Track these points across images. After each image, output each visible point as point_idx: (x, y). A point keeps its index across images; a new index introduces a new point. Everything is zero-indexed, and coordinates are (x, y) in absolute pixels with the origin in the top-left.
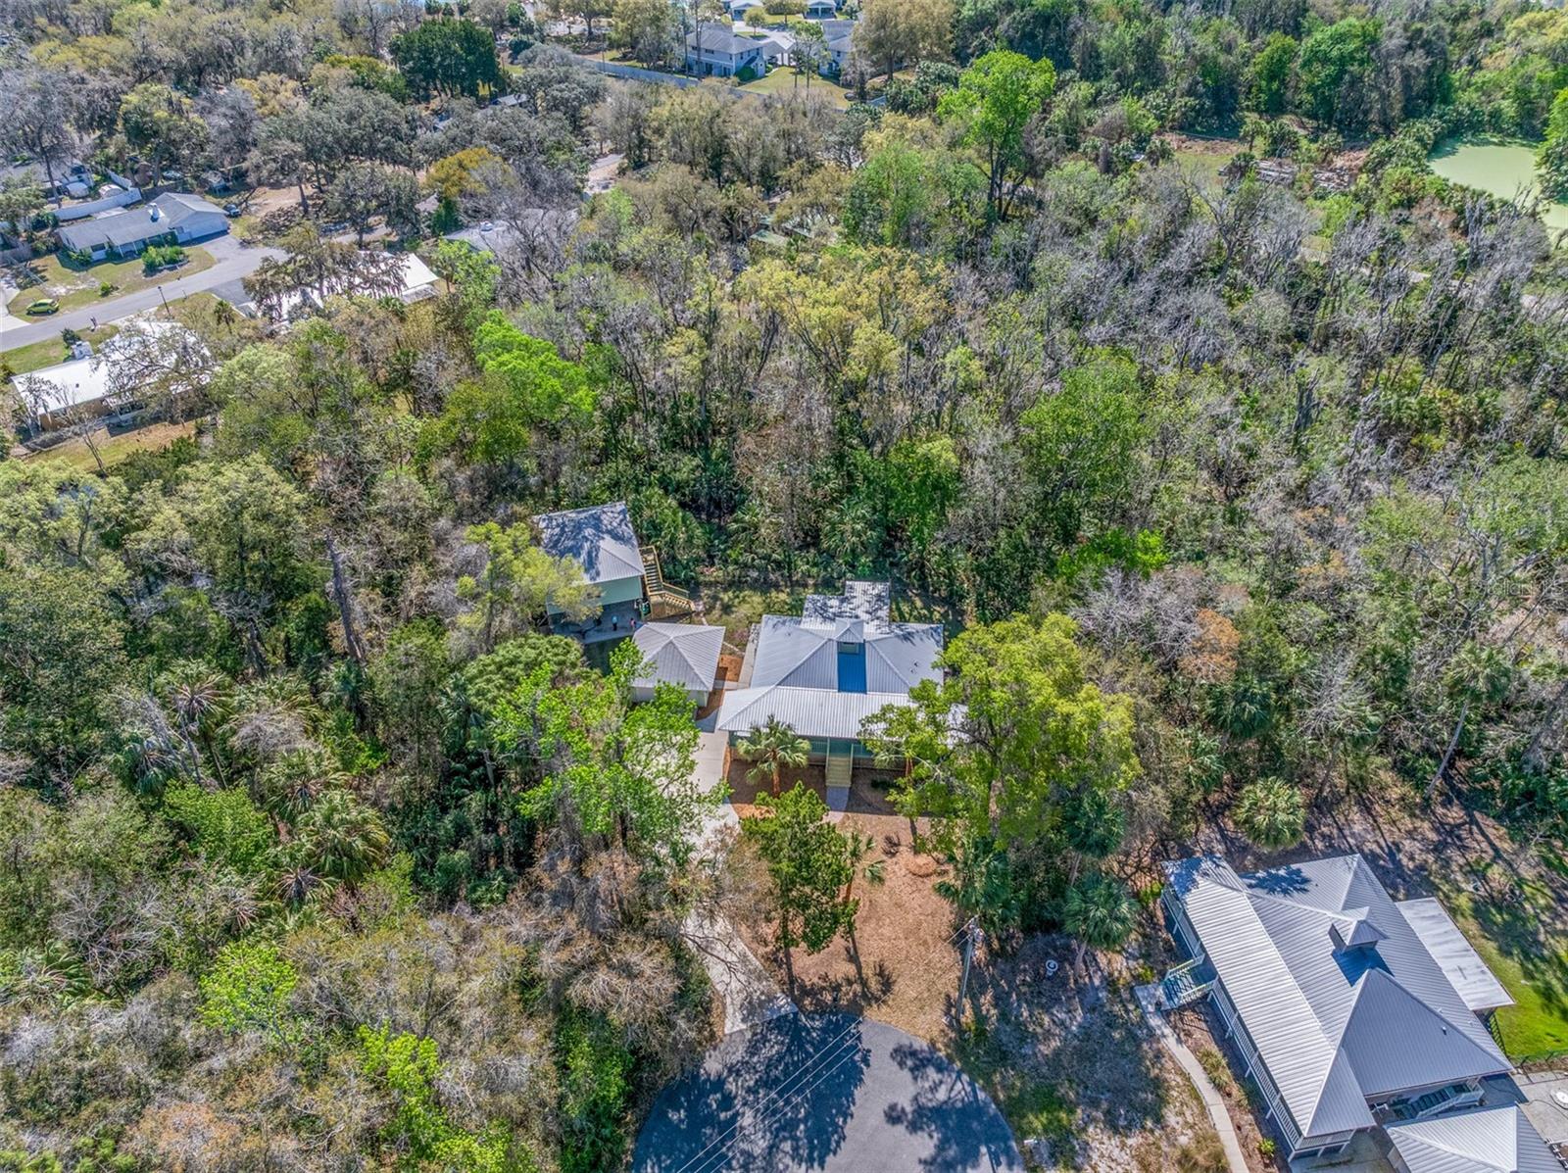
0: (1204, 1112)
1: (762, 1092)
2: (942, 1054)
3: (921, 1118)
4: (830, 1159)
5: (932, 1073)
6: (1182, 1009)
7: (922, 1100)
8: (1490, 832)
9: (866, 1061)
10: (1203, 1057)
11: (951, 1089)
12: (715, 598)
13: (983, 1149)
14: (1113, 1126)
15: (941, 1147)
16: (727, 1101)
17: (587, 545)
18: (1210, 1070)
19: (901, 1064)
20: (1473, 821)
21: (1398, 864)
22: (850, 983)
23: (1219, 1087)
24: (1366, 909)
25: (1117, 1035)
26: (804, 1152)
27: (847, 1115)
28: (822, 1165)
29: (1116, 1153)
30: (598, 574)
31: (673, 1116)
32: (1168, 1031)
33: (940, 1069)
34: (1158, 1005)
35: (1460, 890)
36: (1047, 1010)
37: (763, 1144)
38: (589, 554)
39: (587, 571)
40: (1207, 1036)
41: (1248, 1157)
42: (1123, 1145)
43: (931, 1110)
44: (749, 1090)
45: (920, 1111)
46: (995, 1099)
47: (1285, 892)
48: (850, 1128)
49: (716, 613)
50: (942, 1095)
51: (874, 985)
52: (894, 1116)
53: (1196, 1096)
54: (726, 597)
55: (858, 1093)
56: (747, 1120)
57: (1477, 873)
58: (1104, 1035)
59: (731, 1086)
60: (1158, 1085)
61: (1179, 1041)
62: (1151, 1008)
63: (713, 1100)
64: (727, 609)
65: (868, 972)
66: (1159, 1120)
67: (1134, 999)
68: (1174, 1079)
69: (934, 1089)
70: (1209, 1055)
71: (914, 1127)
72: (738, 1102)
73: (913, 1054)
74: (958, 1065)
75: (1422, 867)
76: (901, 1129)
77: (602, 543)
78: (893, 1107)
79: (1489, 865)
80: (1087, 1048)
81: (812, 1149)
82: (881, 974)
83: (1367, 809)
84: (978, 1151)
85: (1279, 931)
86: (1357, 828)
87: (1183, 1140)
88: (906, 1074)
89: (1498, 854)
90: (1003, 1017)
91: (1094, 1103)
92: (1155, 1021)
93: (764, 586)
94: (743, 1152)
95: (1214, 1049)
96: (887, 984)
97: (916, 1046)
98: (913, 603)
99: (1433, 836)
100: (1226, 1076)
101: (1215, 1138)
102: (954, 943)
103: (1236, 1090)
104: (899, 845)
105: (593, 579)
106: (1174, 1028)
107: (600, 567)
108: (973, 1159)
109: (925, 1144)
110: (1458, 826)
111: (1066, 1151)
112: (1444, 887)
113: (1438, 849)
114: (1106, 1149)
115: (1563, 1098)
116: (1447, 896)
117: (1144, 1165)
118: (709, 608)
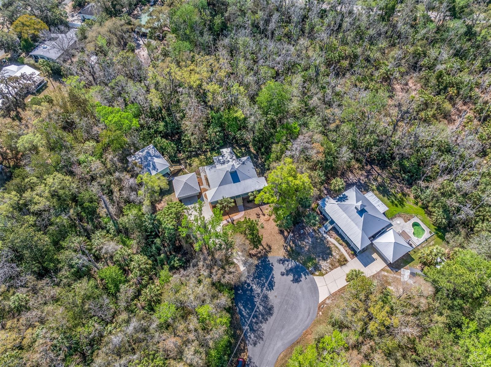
0: (339, 250)
1: (255, 280)
2: (287, 258)
3: (288, 272)
4: (274, 288)
5: (286, 262)
6: (329, 231)
7: (287, 269)
8: (376, 169)
9: (272, 265)
10: (336, 239)
11: (291, 264)
12: (186, 163)
13: (302, 274)
14: (324, 260)
15: (294, 277)
16: (249, 285)
17: (151, 162)
18: (338, 242)
19: (280, 263)
20: (373, 168)
21: (361, 183)
22: (262, 250)
23: (341, 244)
24: (361, 201)
25: (319, 241)
26: (268, 288)
27: (273, 278)
28: (273, 290)
29: (327, 265)
30: (158, 169)
31: (239, 292)
32: (328, 236)
33: (288, 261)
34: (325, 232)
35: (373, 185)
36: (303, 240)
37: (260, 290)
38: (153, 164)
39: (154, 170)
40: (336, 235)
41: (349, 256)
42: (327, 262)
43: (289, 270)
44: (252, 281)
45: (287, 271)
46: (300, 263)
47: (344, 201)
48: (275, 280)
49: (188, 167)
50: (290, 266)
51: (268, 249)
52: (283, 274)
53: (337, 248)
54: (188, 161)
55: (274, 272)
56: (254, 287)
57: (375, 180)
58: (317, 242)
59: (248, 282)
60: (329, 248)
61: (331, 238)
62: (323, 233)
63: (246, 286)
64: (190, 165)
65: (265, 246)
66: (332, 255)
67: (319, 232)
68: (332, 246)
69: (288, 266)
70: (337, 238)
71: (287, 275)
72: (251, 284)
73: (281, 260)
74: (291, 259)
75: (365, 182)
76: (285, 276)
77: (155, 160)
78: (282, 272)
79: (377, 177)
80: (314, 245)
81: (270, 287)
82: (268, 246)
83: (352, 172)
84: (301, 275)
85: (345, 210)
86: (351, 177)
87: (337, 257)
88: (281, 265)
89: (379, 174)
90: (296, 245)
91: (319, 256)
92: (325, 235)
93: (197, 155)
94: (257, 293)
95: (338, 237)
96: (270, 248)
97: (281, 258)
98: (236, 148)
99: (366, 174)
100: (341, 242)
101: (343, 255)
102: (280, 233)
103: (344, 244)
104: (259, 215)
105: (157, 171)
106: (329, 235)
107: (157, 167)
108: (300, 276)
109: (291, 277)
110: (370, 170)
111: (317, 268)
112: (370, 185)
113: (367, 177)
114: (324, 264)
115: (398, 222)
116: (371, 187)
117: (332, 265)
118: (186, 166)
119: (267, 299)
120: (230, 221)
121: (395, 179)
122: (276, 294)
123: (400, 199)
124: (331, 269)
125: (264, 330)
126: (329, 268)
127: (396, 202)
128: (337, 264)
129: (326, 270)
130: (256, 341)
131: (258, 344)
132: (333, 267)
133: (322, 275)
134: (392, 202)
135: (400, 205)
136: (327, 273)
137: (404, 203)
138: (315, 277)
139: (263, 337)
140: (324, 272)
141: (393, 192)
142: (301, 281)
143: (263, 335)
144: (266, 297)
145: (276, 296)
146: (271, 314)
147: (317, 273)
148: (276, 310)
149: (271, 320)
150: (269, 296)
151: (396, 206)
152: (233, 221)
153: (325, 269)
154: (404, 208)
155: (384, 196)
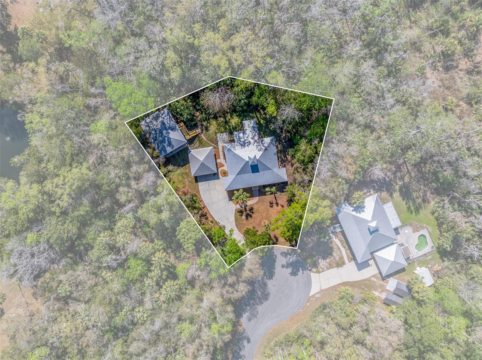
0: (341, 252)
4: (273, 277)
5: (289, 256)
10: (341, 241)
12: (202, 125)
13: (300, 269)
14: (324, 259)
18: (342, 243)
20: (405, 162)
21: (385, 180)
23: (344, 247)
26: (268, 278)
27: (274, 269)
29: (325, 264)
32: (334, 236)
33: (290, 255)
34: (332, 231)
35: (397, 184)
36: (310, 237)
39: (169, 146)
40: (342, 237)
41: (348, 259)
42: (326, 262)
46: (302, 259)
47: (360, 212)
49: (204, 131)
50: (291, 260)
52: (283, 266)
53: (339, 249)
54: (205, 123)
55: (276, 264)
57: (402, 178)
61: (336, 238)
62: (330, 232)
64: (207, 129)
66: (332, 255)
67: (327, 230)
68: (335, 247)
69: (290, 259)
71: (287, 267)
73: (284, 253)
75: (391, 180)
77: (170, 135)
78: (282, 265)
79: (405, 175)
81: (269, 276)
82: (275, 237)
87: (337, 258)
88: (284, 258)
91: (320, 255)
92: (331, 235)
93: (216, 118)
95: (344, 240)
96: (277, 240)
99: (394, 169)
100: (345, 244)
101: (343, 258)
103: (347, 247)
104: (272, 204)
105: (172, 148)
106: (335, 235)
107: (173, 144)
108: (299, 271)
109: (290, 270)
110: (401, 165)
111: (315, 265)
112: (394, 184)
113: (395, 173)
114: (322, 263)
115: (407, 231)
116: (394, 187)
117: (330, 265)
118: (202, 130)
119: (265, 286)
120: (243, 206)
121: (424, 180)
123: (418, 206)
124: (328, 269)
125: (259, 311)
126: (327, 267)
127: (412, 208)
128: (334, 265)
129: (323, 269)
130: (251, 318)
131: (252, 320)
132: (330, 267)
133: (318, 272)
134: (409, 208)
135: (415, 212)
136: (323, 271)
137: (420, 211)
138: (312, 274)
139: (257, 316)
140: (321, 270)
141: (415, 196)
142: (298, 275)
143: (257, 314)
144: (265, 285)
145: (274, 285)
146: (267, 299)
147: (314, 270)
148: (271, 297)
149: (266, 304)
150: (268, 284)
151: (411, 212)
152: (246, 206)
153: (322, 267)
154: (418, 216)
155: (403, 199)
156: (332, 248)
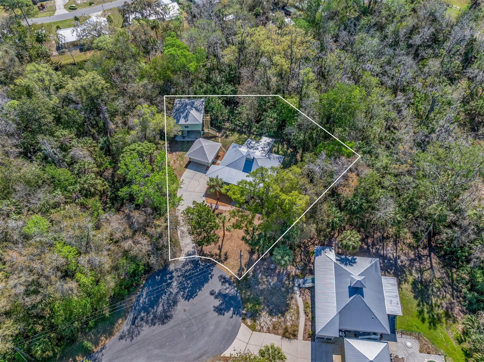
0: (298, 318)
1: (181, 278)
2: (232, 280)
3: (219, 295)
4: (191, 300)
5: (227, 285)
6: (306, 288)
7: (221, 291)
8: (434, 261)
9: (211, 277)
10: (305, 303)
11: (231, 291)
12: (225, 133)
13: (232, 309)
14: (271, 313)
15: (221, 305)
16: (171, 278)
17: (187, 111)
18: (306, 307)
19: (220, 280)
20: (430, 255)
21: (396, 262)
22: (216, 255)
23: (306, 313)
25: (283, 289)
26: (185, 296)
27: (200, 290)
28: (188, 301)
29: (268, 322)
30: (188, 121)
31: (157, 277)
32: (298, 292)
33: (230, 285)
34: (299, 285)
35: (411, 275)
36: (267, 277)
37: (176, 291)
38: (187, 113)
39: (184, 118)
40: (310, 298)
41: (304, 333)
42: (271, 320)
43: (222, 295)
44: (178, 276)
46: (241, 297)
47: (346, 264)
48: (199, 293)
49: (223, 137)
50: (227, 291)
51: (223, 258)
52: (212, 293)
53: (298, 313)
54: (228, 133)
55: (206, 285)
56: (175, 284)
57: (421, 271)
58: (280, 289)
59: (174, 274)
61: (300, 296)
62: (296, 285)
63: (168, 276)
64: (227, 137)
65: (222, 254)
66: (284, 316)
67: (293, 281)
68: (293, 306)
69: (226, 289)
70: (307, 303)
71: (216, 297)
72: (174, 279)
73: (224, 278)
74: (235, 285)
75: (403, 265)
76: (213, 297)
77: (191, 112)
78: (213, 291)
79: (426, 270)
80: (273, 291)
82: (226, 255)
83: (396, 243)
84: (230, 309)
86: (389, 248)
87: (288, 324)
88: (220, 283)
89: (432, 268)
90: (253, 276)
91: (268, 306)
92: (296, 288)
93: (240, 132)
94: (170, 291)
96: (226, 259)
97: (226, 277)
99: (413, 256)
100: (309, 310)
101: (298, 326)
102: (249, 252)
103: (310, 315)
105: (186, 122)
106: (301, 291)
107: (189, 118)
108: (228, 309)
109: (217, 303)
110: (424, 256)
111: (254, 315)
112: (407, 273)
113: (412, 261)
114: (265, 319)
115: (409, 344)
116: (406, 276)
117: (274, 328)
118: (222, 136)
119: (173, 305)
120: (214, 207)
121: (453, 289)
122: (187, 308)
123: (435, 316)
124: (269, 331)
125: (141, 332)
126: (268, 328)
127: (426, 316)
128: (281, 331)
129: (262, 327)
130: (125, 336)
131: (124, 340)
132: (273, 330)
133: (253, 328)
134: (421, 312)
135: (430, 323)
136: (260, 331)
137: (439, 326)
138: (243, 324)
139: (135, 338)
140: (258, 327)
141: (434, 302)
142: (224, 314)
143: (136, 336)
144: (175, 303)
145: (185, 311)
146: (163, 323)
147: (249, 322)
148: (171, 323)
149: (158, 328)
150: (179, 304)
151: (423, 320)
152: (217, 209)
153: (262, 325)
154: (432, 331)
155: (416, 297)
156: (288, 305)
